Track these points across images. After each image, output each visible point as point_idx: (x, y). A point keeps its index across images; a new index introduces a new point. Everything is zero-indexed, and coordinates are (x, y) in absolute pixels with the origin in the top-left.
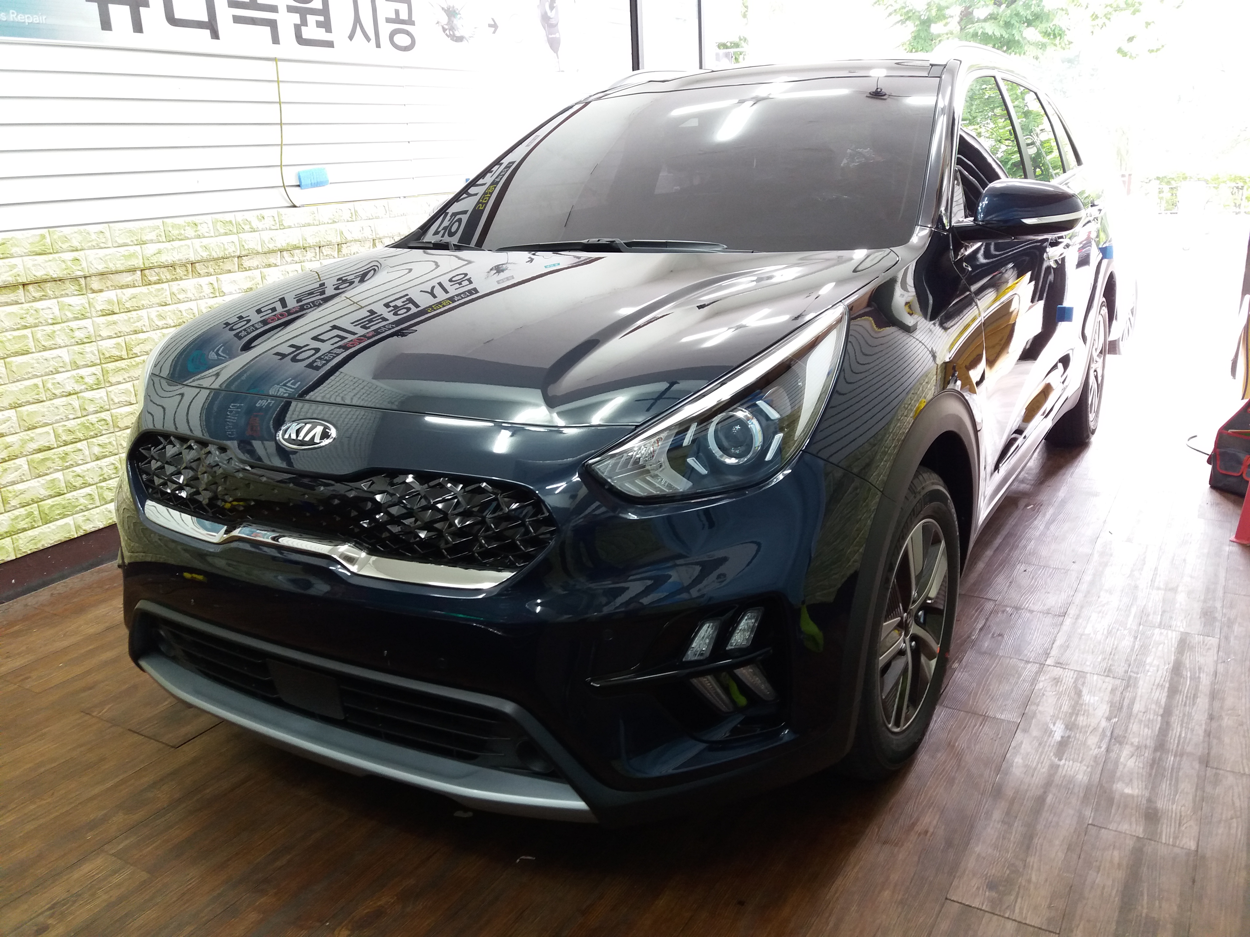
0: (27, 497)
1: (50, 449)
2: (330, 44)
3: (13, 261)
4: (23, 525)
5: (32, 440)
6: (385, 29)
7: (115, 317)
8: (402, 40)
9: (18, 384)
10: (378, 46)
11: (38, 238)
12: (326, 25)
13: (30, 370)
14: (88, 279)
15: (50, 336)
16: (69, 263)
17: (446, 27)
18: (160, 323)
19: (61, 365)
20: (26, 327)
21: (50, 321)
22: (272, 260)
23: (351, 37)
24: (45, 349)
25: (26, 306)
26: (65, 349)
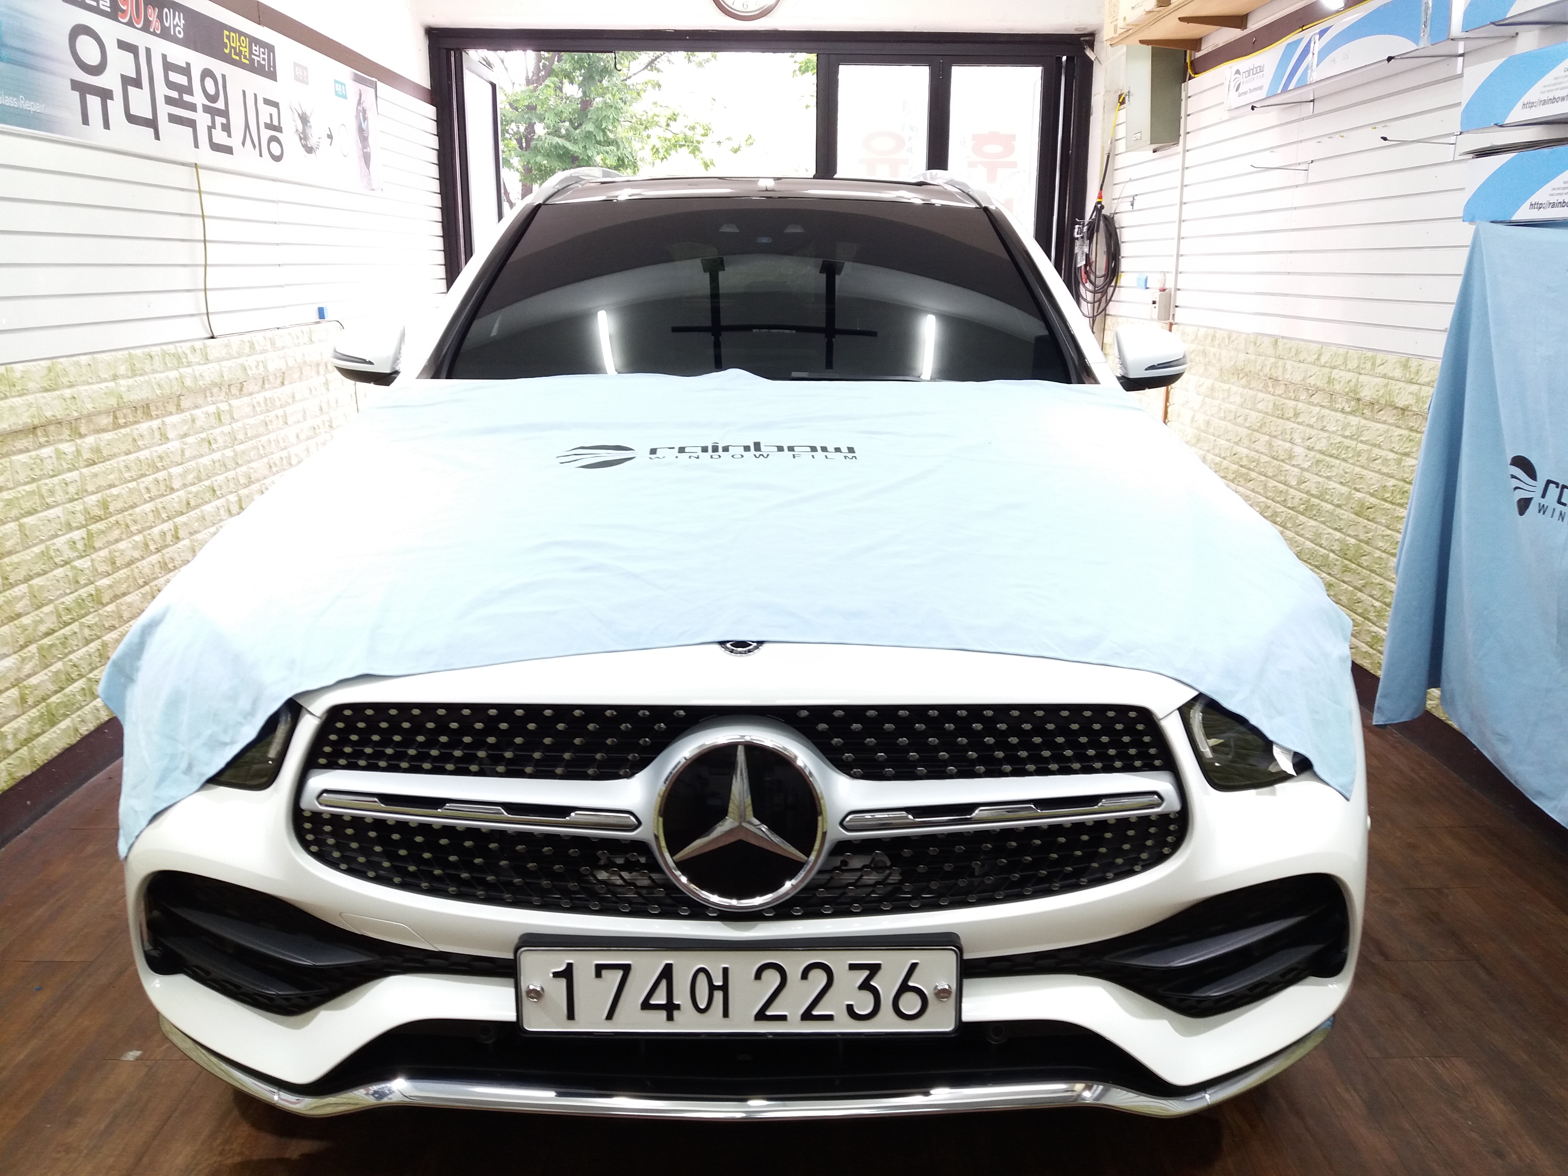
0: (39, 693)
1: (54, 631)
2: (228, 150)
3: (30, 398)
4: (37, 729)
5: (41, 621)
6: (266, 134)
7: (95, 469)
8: (275, 149)
9: (28, 551)
10: (261, 156)
11: (46, 372)
12: (226, 128)
13: (38, 533)
14: (78, 421)
15: (52, 492)
16: (68, 402)
17: (302, 136)
18: (127, 475)
19: (59, 527)
20: (34, 480)
21: (51, 473)
22: (200, 401)
23: (243, 144)
24: (49, 507)
25: (33, 453)
26: (60, 508)
